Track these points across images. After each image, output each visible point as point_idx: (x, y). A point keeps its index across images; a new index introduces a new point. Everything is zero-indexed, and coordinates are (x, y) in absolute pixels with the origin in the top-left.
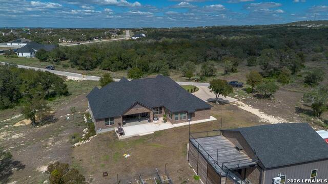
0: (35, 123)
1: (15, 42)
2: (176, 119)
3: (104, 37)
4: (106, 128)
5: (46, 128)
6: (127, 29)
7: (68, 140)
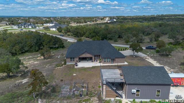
0: (45, 58)
1: (51, 23)
2: (105, 61)
3: (93, 21)
4: (71, 62)
5: (49, 61)
6: (108, 17)
7: (54, 66)
